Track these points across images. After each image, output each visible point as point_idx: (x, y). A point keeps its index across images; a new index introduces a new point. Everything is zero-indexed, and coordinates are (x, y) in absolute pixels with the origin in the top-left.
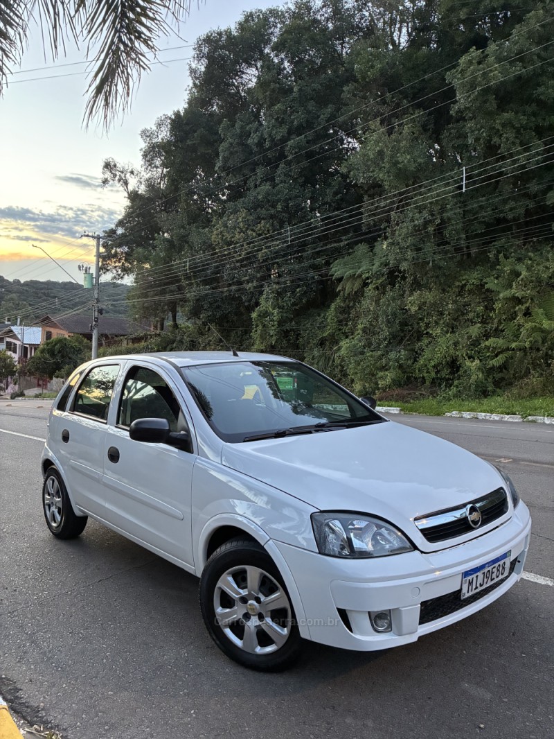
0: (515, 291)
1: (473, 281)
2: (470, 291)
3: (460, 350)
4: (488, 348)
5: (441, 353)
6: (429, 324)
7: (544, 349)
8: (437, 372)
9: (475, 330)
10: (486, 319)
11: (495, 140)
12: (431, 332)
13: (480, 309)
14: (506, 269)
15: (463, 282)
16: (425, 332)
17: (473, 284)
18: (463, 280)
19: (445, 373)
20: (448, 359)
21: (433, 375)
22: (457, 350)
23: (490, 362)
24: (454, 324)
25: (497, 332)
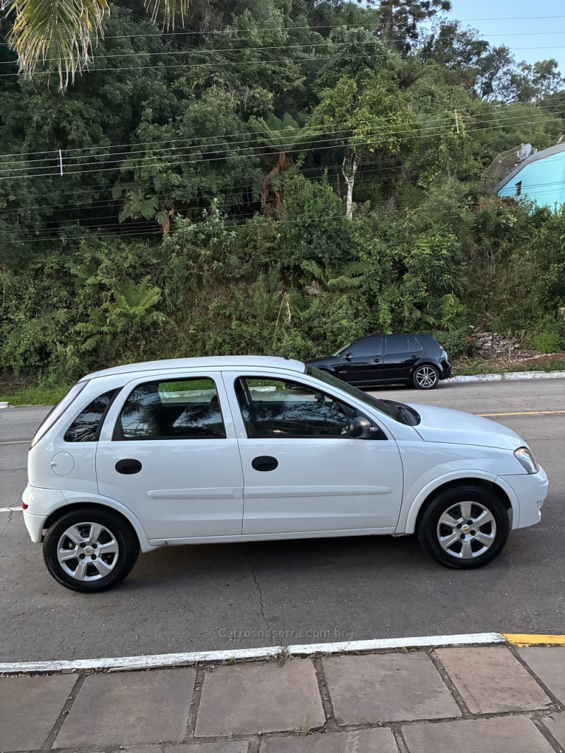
0: (101, 278)
1: (51, 265)
2: (49, 276)
3: (49, 335)
4: (78, 333)
5: (28, 340)
6: (8, 309)
7: (133, 332)
8: (25, 360)
9: (62, 315)
10: (70, 304)
11: (64, 123)
12: (12, 317)
13: (64, 293)
14: (86, 255)
15: (39, 265)
16: (5, 317)
17: (52, 268)
18: (39, 263)
19: (34, 360)
20: (37, 345)
21: (22, 363)
22: (46, 336)
23: (83, 346)
24: (35, 308)
25: (85, 317)
